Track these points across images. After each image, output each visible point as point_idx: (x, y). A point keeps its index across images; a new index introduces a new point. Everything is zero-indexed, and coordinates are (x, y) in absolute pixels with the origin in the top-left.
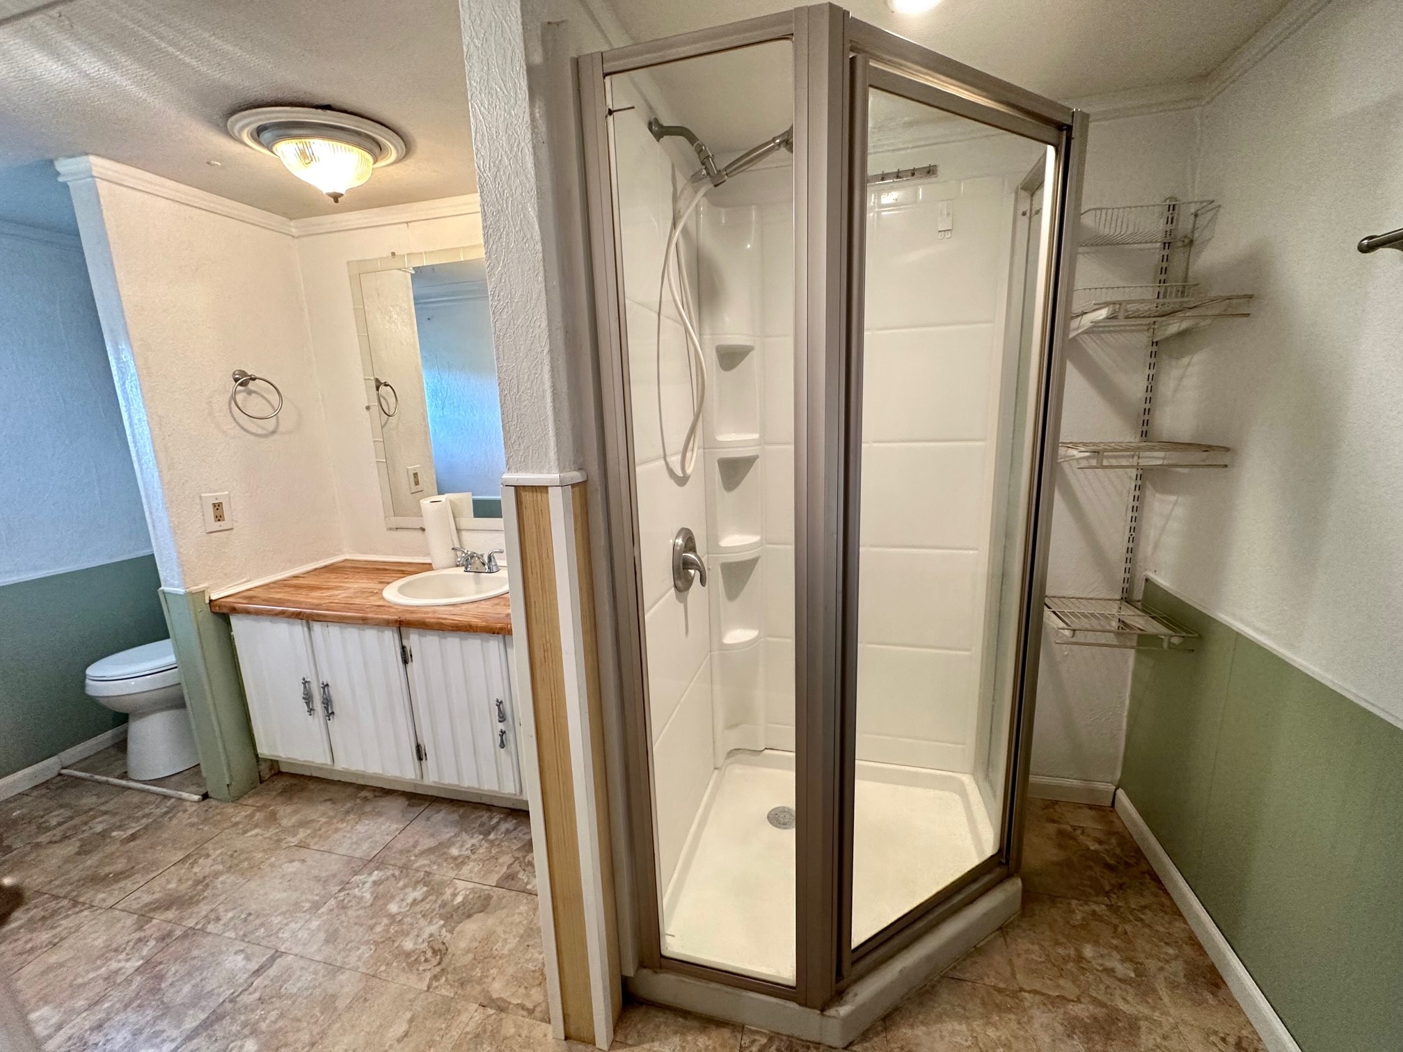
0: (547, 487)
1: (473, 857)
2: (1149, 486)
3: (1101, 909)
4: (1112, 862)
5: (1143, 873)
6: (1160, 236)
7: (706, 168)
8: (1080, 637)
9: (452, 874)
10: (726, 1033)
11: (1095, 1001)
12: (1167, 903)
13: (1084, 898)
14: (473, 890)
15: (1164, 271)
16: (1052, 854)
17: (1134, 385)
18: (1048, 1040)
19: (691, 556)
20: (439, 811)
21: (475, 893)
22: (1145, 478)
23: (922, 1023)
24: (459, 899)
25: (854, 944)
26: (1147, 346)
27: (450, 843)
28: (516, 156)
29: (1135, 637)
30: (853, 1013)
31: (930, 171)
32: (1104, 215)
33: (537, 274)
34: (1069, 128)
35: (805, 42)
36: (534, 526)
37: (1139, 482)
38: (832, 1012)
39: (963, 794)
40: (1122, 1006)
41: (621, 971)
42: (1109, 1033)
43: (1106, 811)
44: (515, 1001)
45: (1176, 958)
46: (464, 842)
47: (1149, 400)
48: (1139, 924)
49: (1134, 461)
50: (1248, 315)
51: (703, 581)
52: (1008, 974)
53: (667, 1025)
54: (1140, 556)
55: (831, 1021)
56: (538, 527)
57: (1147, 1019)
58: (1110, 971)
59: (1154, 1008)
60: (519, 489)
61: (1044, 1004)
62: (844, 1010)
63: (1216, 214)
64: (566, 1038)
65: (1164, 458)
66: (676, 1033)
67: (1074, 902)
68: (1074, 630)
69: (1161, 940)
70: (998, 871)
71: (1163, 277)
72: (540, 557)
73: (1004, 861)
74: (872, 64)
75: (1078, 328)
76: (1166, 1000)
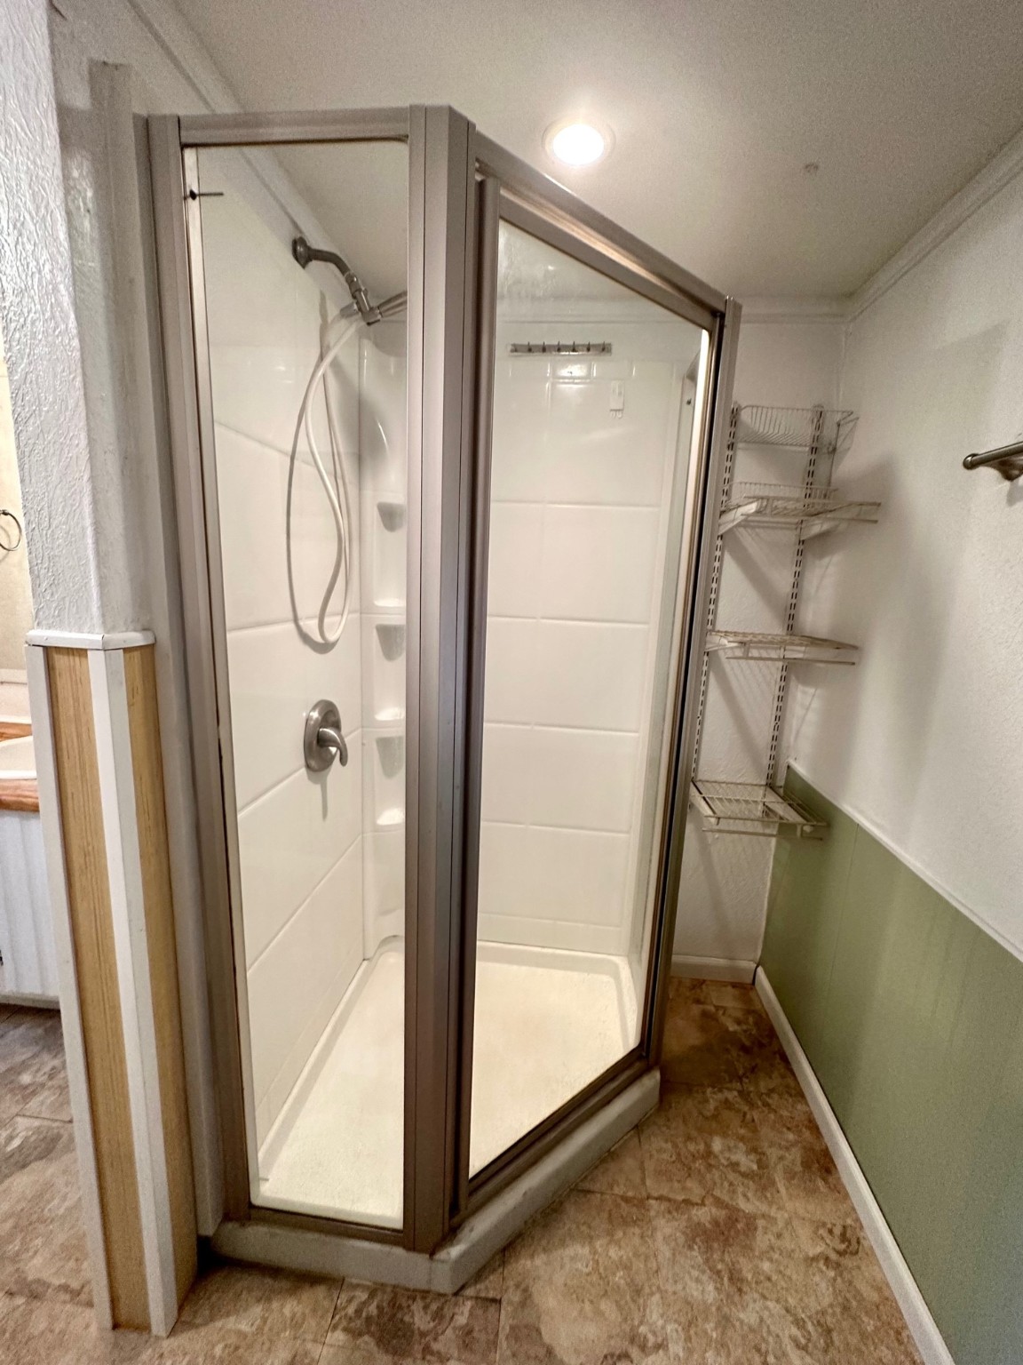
0: (86, 650)
1: (50, 1083)
2: (793, 678)
3: (732, 1095)
4: (747, 1043)
5: (775, 1053)
6: (809, 440)
7: (357, 303)
8: (724, 825)
9: (14, 1110)
10: (321, 1291)
11: (719, 1202)
12: (792, 1084)
13: (717, 1084)
14: (38, 1130)
15: (811, 474)
16: (694, 1038)
17: (782, 580)
18: (668, 1254)
19: (331, 732)
20: (20, 1025)
21: (40, 1133)
22: (790, 671)
23: (545, 1250)
24: (16, 1143)
25: (472, 1172)
26: (795, 544)
27: (24, 1066)
28: (44, 219)
29: (777, 825)
30: (463, 1255)
31: (604, 349)
32: (759, 412)
33: (74, 378)
34: (723, 316)
35: (421, 145)
36: (71, 699)
37: (784, 673)
38: (442, 1255)
39: (617, 977)
40: (742, 1204)
41: (197, 1231)
42: (727, 1240)
43: (746, 988)
44: (56, 1282)
45: (794, 1144)
46: (43, 1064)
47: (795, 596)
48: (766, 1109)
49: (781, 653)
50: (876, 522)
51: (343, 761)
52: (638, 1180)
53: (250, 1290)
54: (784, 744)
55: (440, 1266)
56: (76, 700)
57: (763, 1216)
58: (734, 1166)
59: (770, 1204)
60: (49, 651)
61: (670, 1212)
62: (455, 1251)
63: (855, 426)
64: (116, 1326)
65: (804, 652)
66: (259, 1301)
67: (709, 1090)
68: (719, 818)
69: (784, 1125)
70: (638, 1065)
71: (810, 480)
72: (79, 736)
73: (644, 1054)
74: (503, 192)
75: (734, 520)
76: (783, 1190)
